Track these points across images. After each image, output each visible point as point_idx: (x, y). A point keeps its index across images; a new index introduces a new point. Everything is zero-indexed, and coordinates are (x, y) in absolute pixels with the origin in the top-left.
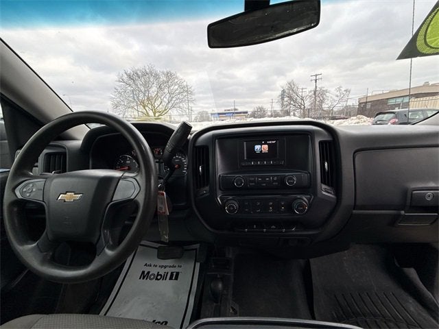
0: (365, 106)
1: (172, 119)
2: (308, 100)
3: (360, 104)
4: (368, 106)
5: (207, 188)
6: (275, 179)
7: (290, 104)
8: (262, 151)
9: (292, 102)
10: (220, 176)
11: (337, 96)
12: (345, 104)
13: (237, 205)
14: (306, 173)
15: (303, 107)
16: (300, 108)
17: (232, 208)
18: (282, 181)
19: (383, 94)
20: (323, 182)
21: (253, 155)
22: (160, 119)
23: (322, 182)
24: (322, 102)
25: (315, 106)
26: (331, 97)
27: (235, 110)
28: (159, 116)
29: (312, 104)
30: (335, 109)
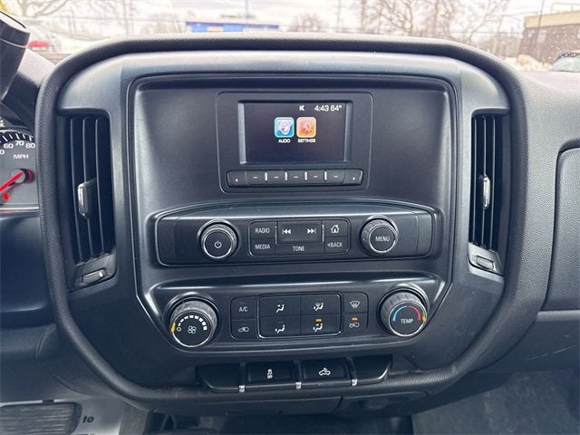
0: (535, 36)
1: (78, 27)
2: (421, 9)
3: (526, 30)
4: (542, 38)
5: (108, 260)
6: (335, 230)
7: (380, 14)
8: (295, 138)
9: (385, 11)
10: (152, 220)
11: (483, 7)
12: (494, 27)
13: (212, 317)
14: (429, 212)
15: (408, 25)
16: (403, 28)
17: (192, 330)
18: (355, 236)
19: (573, 12)
20: (475, 238)
21: (267, 149)
22: (38, 23)
23: (470, 240)
24: (449, 16)
25: (434, 26)
26: (470, 9)
27: (248, 17)
28: (36, 16)
29: (428, 19)
30: (476, 38)
